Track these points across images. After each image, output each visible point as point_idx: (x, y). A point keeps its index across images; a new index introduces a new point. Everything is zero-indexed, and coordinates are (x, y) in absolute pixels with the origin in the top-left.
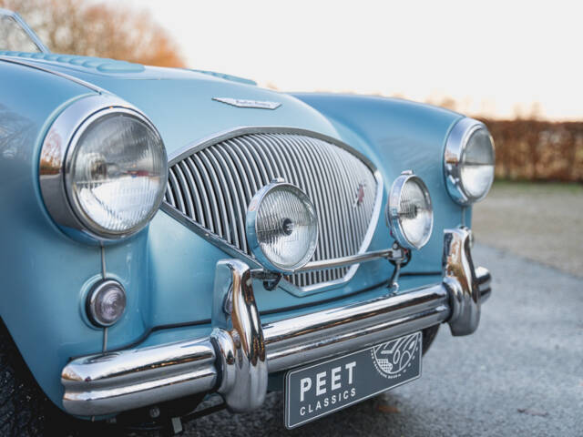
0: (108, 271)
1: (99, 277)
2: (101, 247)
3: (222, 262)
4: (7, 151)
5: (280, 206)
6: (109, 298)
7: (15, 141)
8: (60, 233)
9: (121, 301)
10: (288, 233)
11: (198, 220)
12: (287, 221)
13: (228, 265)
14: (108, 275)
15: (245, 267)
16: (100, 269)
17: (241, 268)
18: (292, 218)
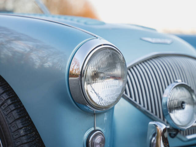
0: (97, 126)
1: (93, 129)
2: (94, 114)
3: (151, 123)
4: (46, 64)
5: (179, 95)
6: (98, 140)
7: (49, 59)
8: (76, 106)
9: (103, 141)
10: (183, 108)
11: (136, 100)
12: (183, 103)
13: (155, 125)
14: (97, 128)
15: (164, 127)
16: (93, 124)
17: (162, 127)
18: (185, 101)
